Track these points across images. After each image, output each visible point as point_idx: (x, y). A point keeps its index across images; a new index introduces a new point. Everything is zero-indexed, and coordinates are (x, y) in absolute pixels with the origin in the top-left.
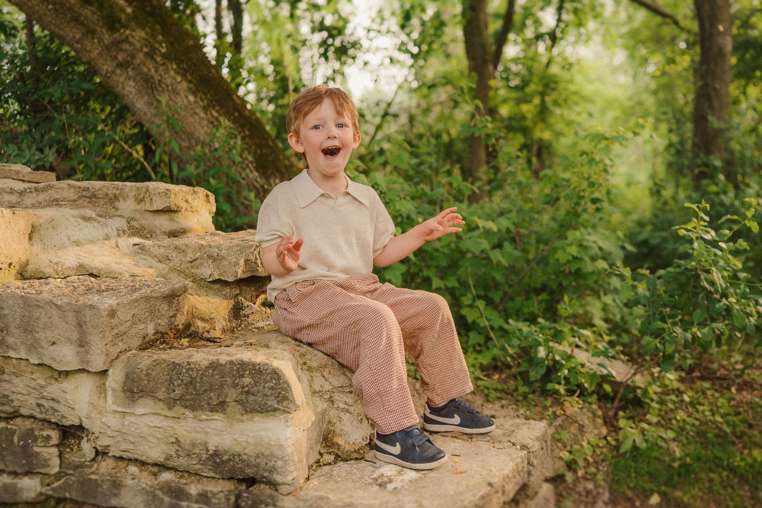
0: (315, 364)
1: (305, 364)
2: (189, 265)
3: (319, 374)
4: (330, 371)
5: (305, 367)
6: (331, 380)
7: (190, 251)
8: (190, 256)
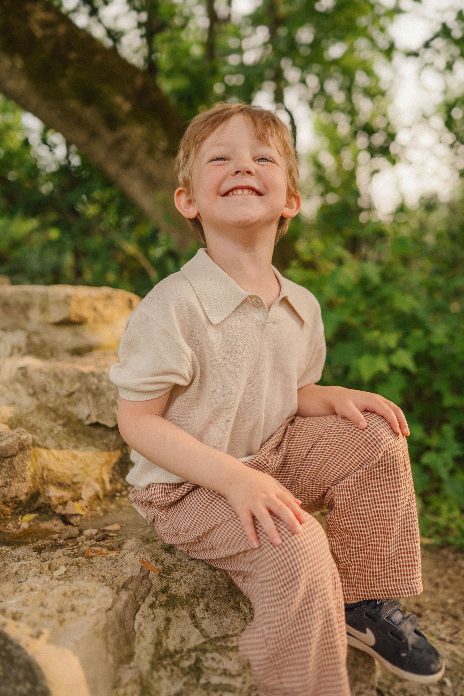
0: (183, 590)
1: (165, 590)
2: (66, 400)
3: (184, 613)
4: (207, 606)
5: (163, 598)
6: (205, 624)
7: (66, 380)
8: (67, 388)
